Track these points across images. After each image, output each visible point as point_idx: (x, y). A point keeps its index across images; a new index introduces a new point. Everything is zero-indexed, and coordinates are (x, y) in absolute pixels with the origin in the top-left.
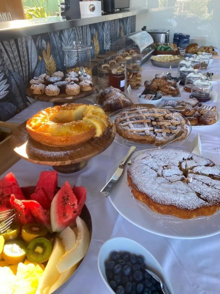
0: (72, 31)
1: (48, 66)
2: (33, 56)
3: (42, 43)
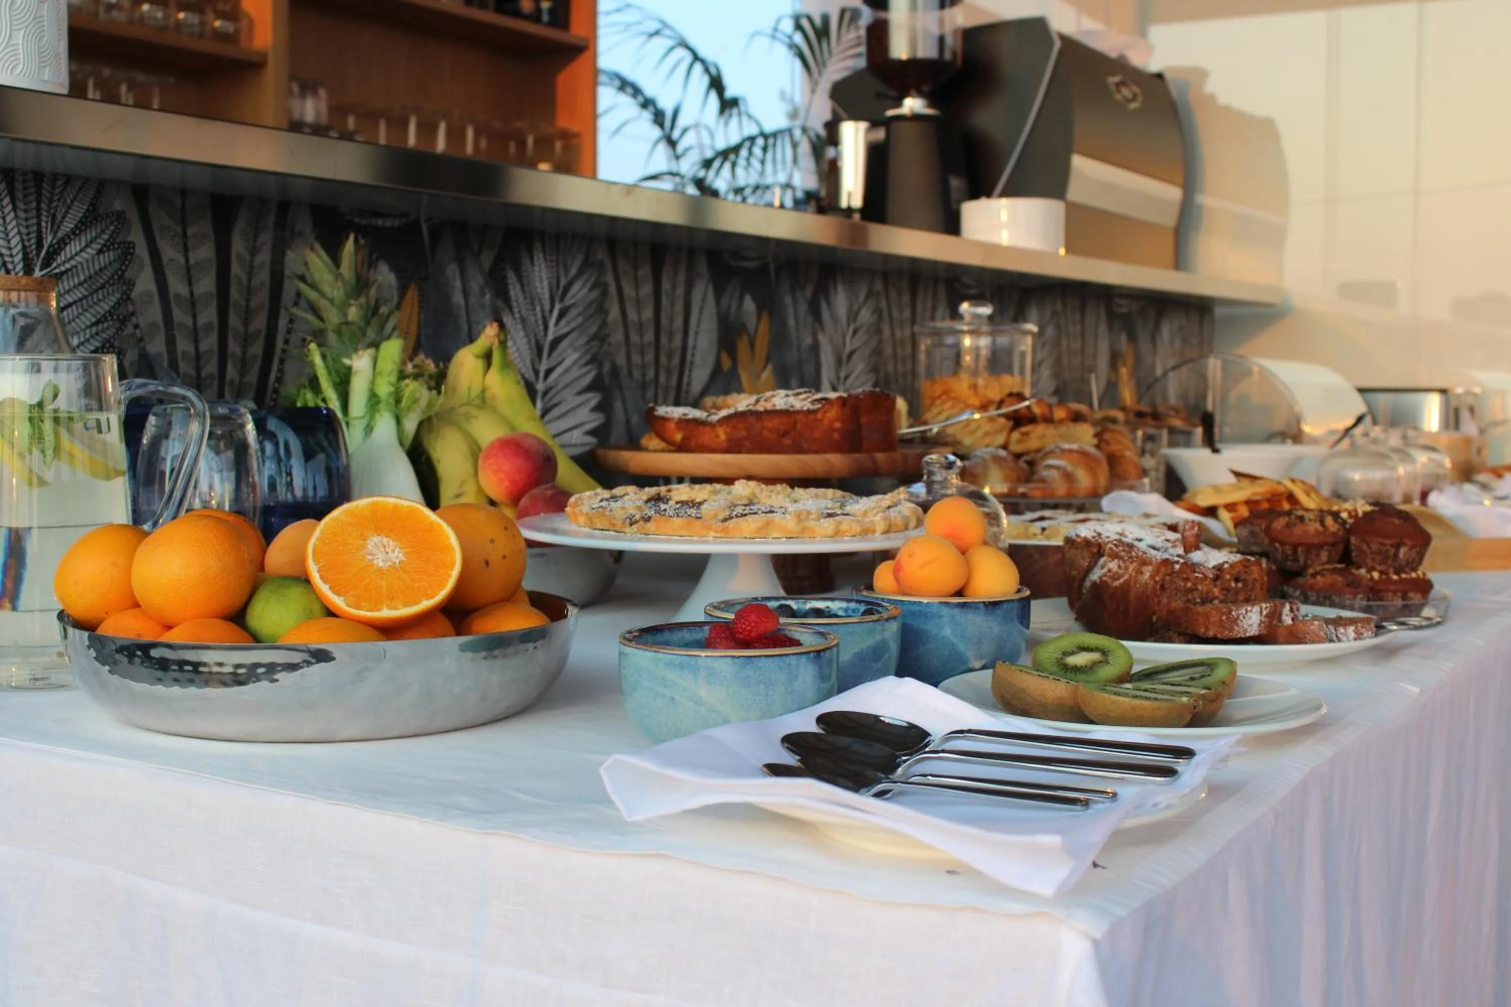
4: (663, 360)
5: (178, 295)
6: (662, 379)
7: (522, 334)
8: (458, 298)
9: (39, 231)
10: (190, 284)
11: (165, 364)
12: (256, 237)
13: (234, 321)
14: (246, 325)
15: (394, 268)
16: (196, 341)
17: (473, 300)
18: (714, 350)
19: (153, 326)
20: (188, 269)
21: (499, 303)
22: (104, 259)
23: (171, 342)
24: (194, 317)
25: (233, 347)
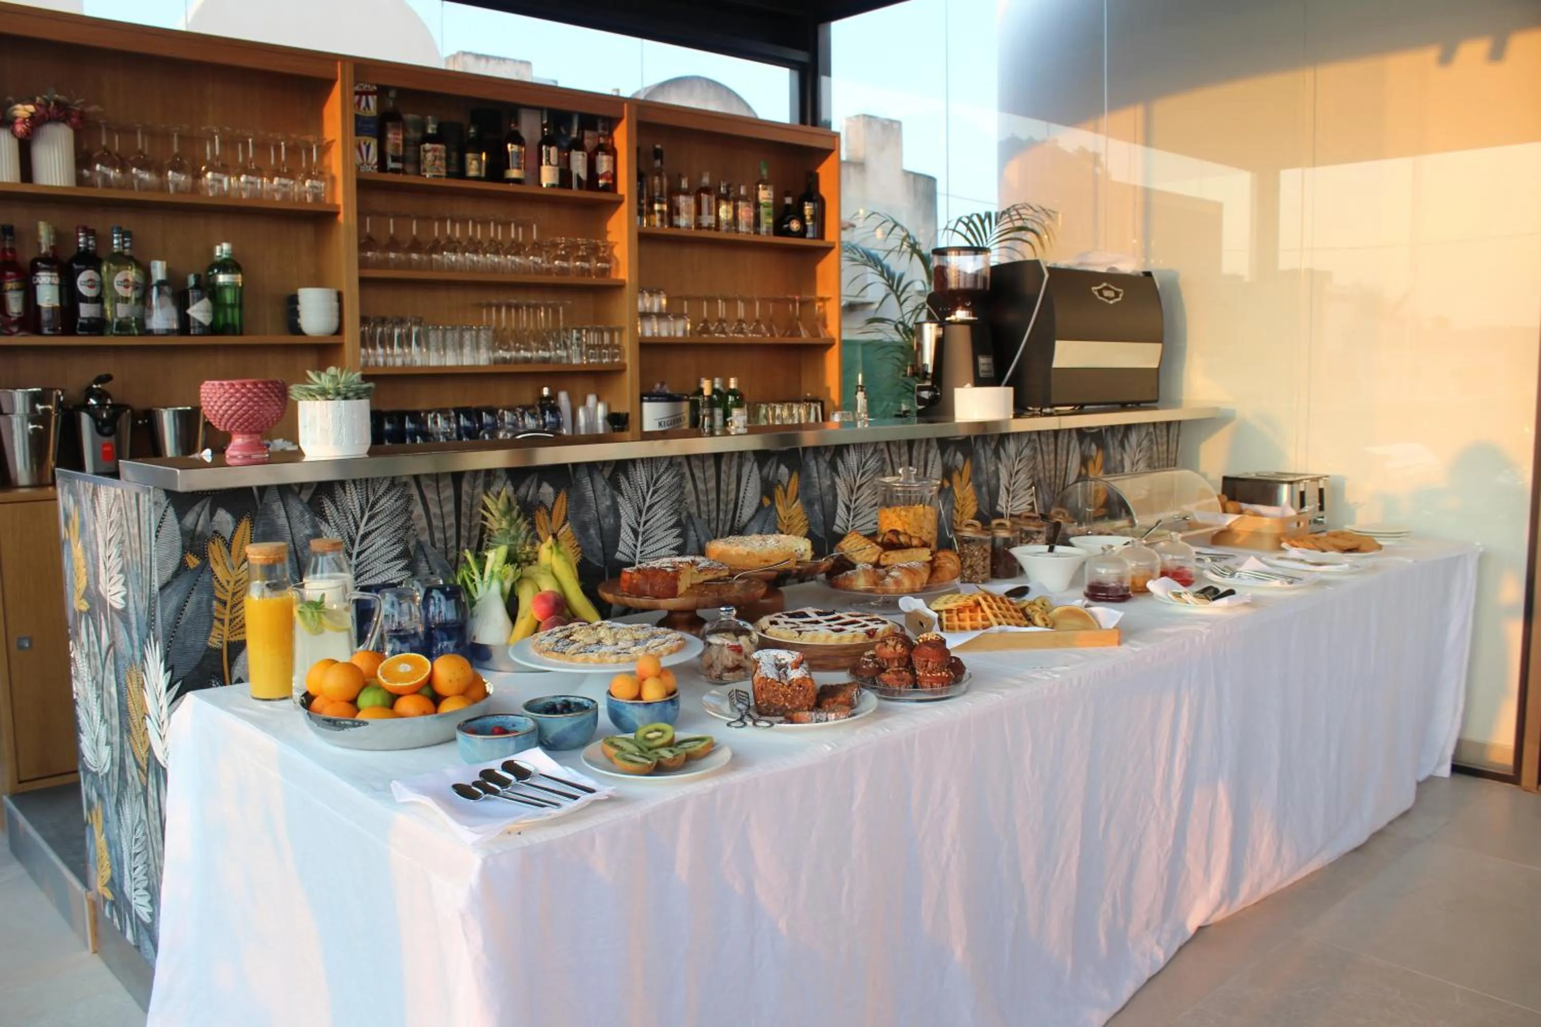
0: (873, 454)
1: (785, 522)
2: (749, 494)
3: (780, 471)
4: (722, 506)
5: (435, 514)
6: (722, 516)
7: (629, 505)
8: (590, 493)
9: (367, 496)
10: (441, 508)
11: (429, 544)
12: (475, 482)
13: (464, 521)
14: (470, 521)
15: (552, 485)
16: (444, 532)
17: (599, 493)
18: (758, 496)
19: (423, 529)
20: (440, 501)
21: (615, 493)
22: (398, 503)
23: (432, 535)
24: (443, 522)
25: (464, 533)
